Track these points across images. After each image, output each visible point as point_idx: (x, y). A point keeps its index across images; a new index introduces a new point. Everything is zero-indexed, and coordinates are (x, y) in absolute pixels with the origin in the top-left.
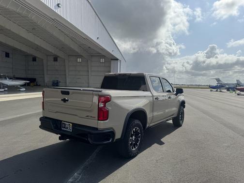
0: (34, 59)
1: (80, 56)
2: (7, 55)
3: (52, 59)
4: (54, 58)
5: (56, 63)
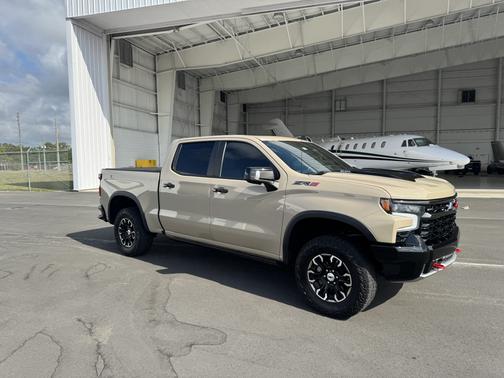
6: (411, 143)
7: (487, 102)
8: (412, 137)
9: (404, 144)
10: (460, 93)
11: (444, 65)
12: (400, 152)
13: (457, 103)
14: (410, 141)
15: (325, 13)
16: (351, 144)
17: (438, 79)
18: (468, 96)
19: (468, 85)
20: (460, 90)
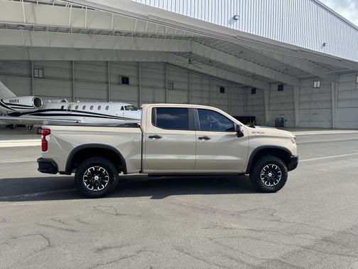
0: (254, 91)
1: (316, 78)
2: (222, 90)
3: (275, 87)
4: (279, 86)
5: (281, 93)
6: (127, 108)
7: (134, 86)
8: (127, 105)
9: (122, 109)
10: (121, 78)
11: (115, 60)
12: (120, 113)
13: (119, 84)
14: (125, 107)
15: (55, 5)
16: (80, 106)
17: (107, 66)
18: (125, 81)
19: (126, 74)
20: (120, 76)
